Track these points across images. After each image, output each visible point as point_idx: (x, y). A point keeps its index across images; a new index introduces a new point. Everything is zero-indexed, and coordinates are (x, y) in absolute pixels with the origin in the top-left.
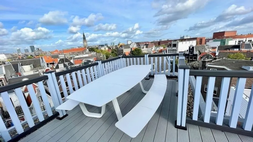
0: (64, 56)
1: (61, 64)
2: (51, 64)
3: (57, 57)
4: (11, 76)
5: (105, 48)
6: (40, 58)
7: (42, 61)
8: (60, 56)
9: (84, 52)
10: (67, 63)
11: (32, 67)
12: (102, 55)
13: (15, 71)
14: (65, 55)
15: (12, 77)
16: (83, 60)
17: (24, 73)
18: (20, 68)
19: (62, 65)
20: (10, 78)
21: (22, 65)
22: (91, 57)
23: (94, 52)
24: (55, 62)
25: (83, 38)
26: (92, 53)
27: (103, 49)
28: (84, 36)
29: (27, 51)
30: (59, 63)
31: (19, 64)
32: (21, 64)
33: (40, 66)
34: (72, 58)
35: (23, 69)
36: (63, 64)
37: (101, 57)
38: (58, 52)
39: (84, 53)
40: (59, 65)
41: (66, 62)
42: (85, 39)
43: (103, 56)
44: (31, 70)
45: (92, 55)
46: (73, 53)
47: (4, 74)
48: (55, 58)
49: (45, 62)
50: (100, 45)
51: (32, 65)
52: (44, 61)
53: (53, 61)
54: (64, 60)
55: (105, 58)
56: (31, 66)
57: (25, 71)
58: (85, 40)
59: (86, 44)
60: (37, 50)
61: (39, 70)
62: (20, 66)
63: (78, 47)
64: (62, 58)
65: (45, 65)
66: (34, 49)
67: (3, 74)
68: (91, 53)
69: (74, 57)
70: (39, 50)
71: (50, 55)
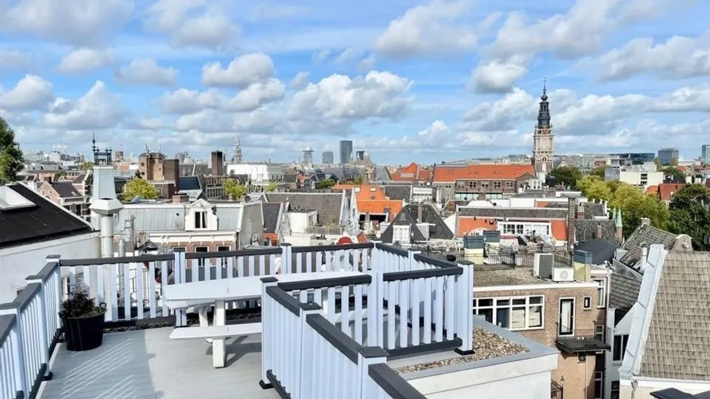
0: (429, 191)
1: (403, 227)
2: (373, 218)
3: (404, 193)
4: (251, 240)
5: (644, 176)
6: (344, 191)
7: (346, 203)
8: (416, 190)
9: (522, 187)
10: (426, 225)
11: (315, 219)
12: (606, 209)
13: (264, 226)
14: (435, 189)
15: (253, 243)
16: (499, 223)
17: (285, 238)
18: (281, 217)
19: (403, 232)
20: (247, 245)
21: (290, 210)
22: (545, 214)
23: (572, 189)
24: (387, 214)
25: (541, 115)
26: (558, 194)
27: (629, 177)
28: (544, 106)
29: (328, 156)
30: (397, 221)
31: (282, 205)
32: (289, 206)
33: (336, 221)
34: (458, 207)
35: (289, 225)
36: (408, 227)
37: (593, 223)
38: (415, 176)
39: (520, 191)
40: (394, 227)
41: (423, 221)
42: (544, 122)
43: (611, 218)
44: (309, 231)
45: (550, 205)
46: (473, 185)
47: (238, 231)
48: (394, 198)
49: (354, 210)
50: (626, 156)
51: (314, 214)
52: (354, 205)
53: (385, 210)
54: (420, 210)
55: (615, 229)
56: (310, 218)
57: (293, 231)
58: (545, 126)
59: (548, 145)
60: (358, 156)
61: (326, 237)
62: (284, 212)
63: (511, 157)
64: (419, 200)
65: (351, 219)
66: (350, 154)
67: (234, 230)
68: (554, 196)
69: (467, 203)
70: (362, 158)
71: (384, 184)
